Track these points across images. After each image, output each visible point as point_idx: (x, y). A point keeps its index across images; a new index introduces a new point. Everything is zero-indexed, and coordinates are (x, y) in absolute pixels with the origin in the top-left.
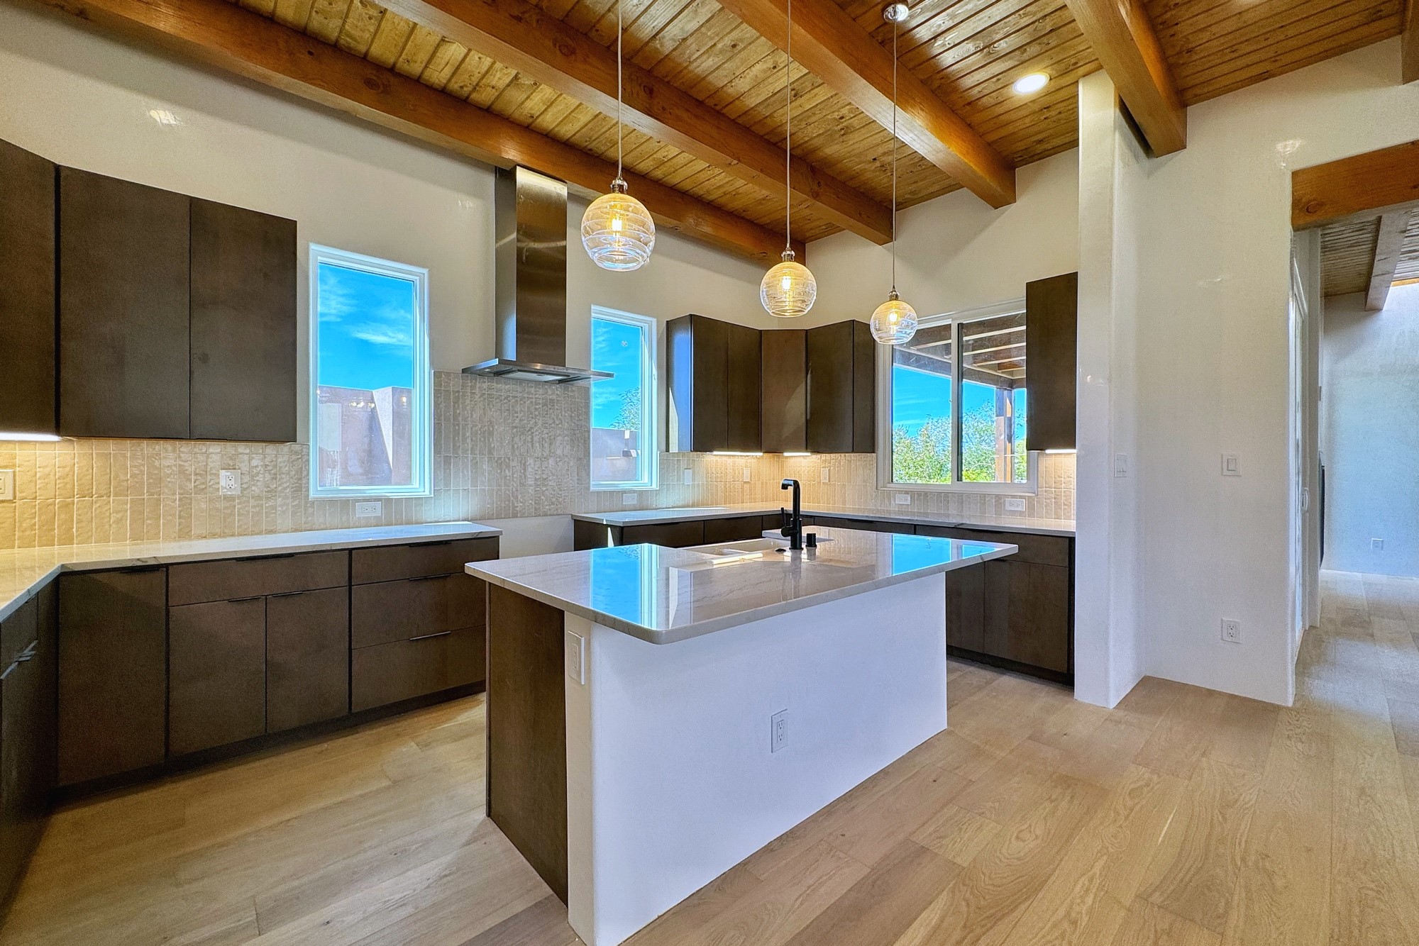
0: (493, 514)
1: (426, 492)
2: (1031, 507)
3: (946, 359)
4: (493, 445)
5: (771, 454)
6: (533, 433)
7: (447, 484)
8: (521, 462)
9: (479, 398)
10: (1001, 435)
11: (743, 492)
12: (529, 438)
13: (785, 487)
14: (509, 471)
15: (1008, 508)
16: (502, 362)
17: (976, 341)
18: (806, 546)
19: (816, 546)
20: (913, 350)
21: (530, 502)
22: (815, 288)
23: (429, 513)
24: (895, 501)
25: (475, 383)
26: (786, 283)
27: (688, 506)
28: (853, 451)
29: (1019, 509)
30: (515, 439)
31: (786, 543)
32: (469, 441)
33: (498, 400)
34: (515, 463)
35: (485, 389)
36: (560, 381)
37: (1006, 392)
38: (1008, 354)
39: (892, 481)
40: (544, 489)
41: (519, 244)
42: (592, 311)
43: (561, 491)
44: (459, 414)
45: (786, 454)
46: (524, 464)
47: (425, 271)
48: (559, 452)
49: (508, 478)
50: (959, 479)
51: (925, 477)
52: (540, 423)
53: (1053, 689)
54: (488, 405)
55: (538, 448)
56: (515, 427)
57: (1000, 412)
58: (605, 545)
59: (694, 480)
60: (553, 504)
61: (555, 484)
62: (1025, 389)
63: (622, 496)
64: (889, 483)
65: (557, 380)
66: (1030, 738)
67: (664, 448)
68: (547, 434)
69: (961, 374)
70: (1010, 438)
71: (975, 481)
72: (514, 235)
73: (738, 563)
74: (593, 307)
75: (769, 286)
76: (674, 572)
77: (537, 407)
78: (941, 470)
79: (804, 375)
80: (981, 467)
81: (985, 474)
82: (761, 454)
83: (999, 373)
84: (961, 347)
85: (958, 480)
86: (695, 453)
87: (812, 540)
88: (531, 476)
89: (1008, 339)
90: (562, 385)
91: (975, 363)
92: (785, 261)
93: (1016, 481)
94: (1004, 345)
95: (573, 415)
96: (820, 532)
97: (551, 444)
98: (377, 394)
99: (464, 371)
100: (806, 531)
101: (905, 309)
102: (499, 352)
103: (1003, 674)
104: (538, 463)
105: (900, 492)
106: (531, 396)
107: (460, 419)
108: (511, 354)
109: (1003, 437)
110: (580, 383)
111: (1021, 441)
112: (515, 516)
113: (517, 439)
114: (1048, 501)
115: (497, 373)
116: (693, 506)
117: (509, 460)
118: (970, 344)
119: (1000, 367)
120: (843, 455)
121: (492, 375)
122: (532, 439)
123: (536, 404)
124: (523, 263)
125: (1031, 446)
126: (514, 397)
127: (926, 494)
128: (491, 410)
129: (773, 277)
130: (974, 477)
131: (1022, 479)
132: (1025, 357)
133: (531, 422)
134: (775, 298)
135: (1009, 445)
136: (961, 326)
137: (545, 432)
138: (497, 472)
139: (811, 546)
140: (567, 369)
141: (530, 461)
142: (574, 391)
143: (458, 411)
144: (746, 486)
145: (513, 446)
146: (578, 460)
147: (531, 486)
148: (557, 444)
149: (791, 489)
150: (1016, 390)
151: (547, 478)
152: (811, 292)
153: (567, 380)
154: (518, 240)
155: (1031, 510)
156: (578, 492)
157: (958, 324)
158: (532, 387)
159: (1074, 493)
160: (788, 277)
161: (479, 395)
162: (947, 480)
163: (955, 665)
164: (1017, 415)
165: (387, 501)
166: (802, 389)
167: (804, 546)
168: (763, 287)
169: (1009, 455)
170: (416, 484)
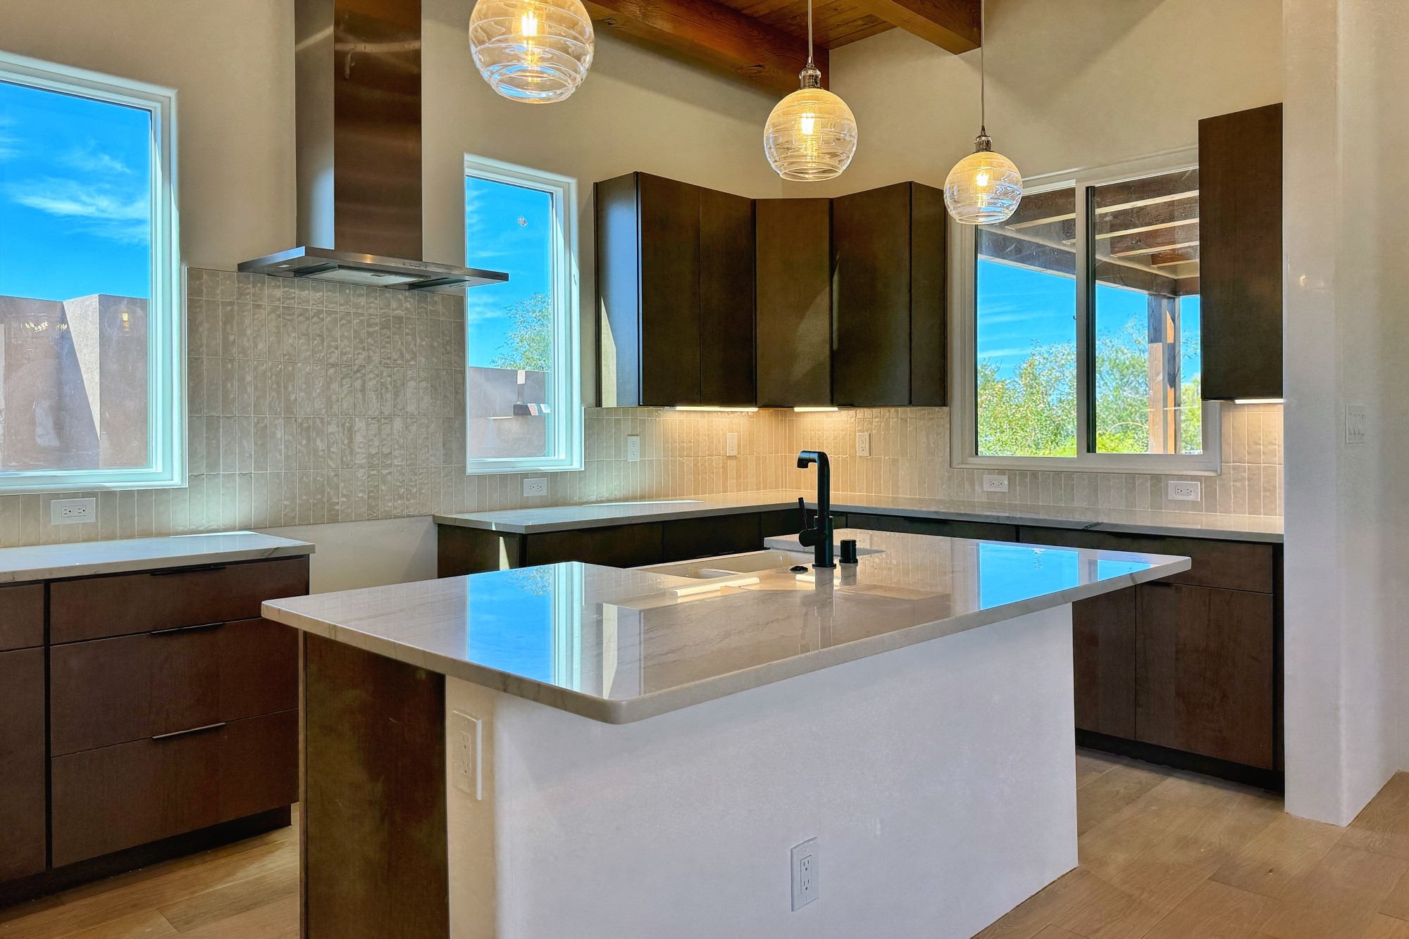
0: (294, 517)
1: (177, 479)
2: (1210, 493)
3: (1065, 246)
4: (293, 397)
5: (771, 410)
6: (364, 375)
7: (213, 465)
8: (343, 425)
9: (269, 314)
10: (1158, 374)
11: (725, 473)
12: (358, 384)
13: (803, 463)
14: (322, 440)
15: (1172, 496)
16: (311, 251)
17: (1116, 215)
18: (840, 561)
19: (856, 561)
20: (1010, 232)
21: (361, 495)
22: (855, 133)
23: (185, 515)
24: (981, 484)
25: (262, 289)
26: (807, 125)
27: (634, 499)
28: (911, 403)
29: (1192, 497)
30: (333, 386)
31: (807, 558)
32: (250, 389)
33: (301, 319)
34: (332, 428)
35: (279, 299)
36: (412, 286)
37: (1165, 302)
38: (1169, 235)
39: (977, 454)
40: (385, 472)
41: (340, 47)
42: (466, 163)
43: (415, 474)
44: (234, 341)
45: (797, 409)
46: (350, 429)
47: (171, 93)
48: (411, 408)
49: (321, 454)
50: (1091, 447)
51: (1029, 446)
52: (376, 359)
53: (1250, 798)
54: (285, 326)
55: (374, 401)
56: (333, 365)
57: (1156, 335)
58: (495, 566)
59: (642, 454)
60: (401, 497)
61: (404, 463)
62: (1198, 297)
63: (522, 484)
64: (972, 456)
65: (405, 284)
66: (1211, 879)
67: (591, 398)
68: (390, 376)
69: (1093, 273)
70: (1173, 380)
71: (1114, 452)
72: (330, 31)
73: (719, 594)
74: (468, 158)
75: (778, 130)
76: (610, 611)
77: (371, 330)
78: (1056, 435)
79: (826, 275)
80: (1125, 429)
81: (1131, 441)
82: (755, 409)
83: (1153, 270)
84: (1092, 226)
85: (1088, 451)
86: (646, 409)
87: (849, 552)
88: (363, 451)
89: (1170, 213)
90: (416, 292)
91: (1113, 252)
92: (805, 87)
93: (1183, 452)
94: (1163, 222)
95: (435, 344)
96: (862, 538)
97: (396, 395)
98: (72, 307)
99: (242, 267)
100: (840, 536)
101: (1001, 166)
102: (303, 234)
103: (1169, 775)
104: (374, 428)
105: (991, 471)
106: (359, 311)
107: (235, 350)
108: (325, 236)
109: (1161, 377)
110: (447, 289)
111: (1191, 384)
112: (334, 520)
113: (335, 386)
114: (1238, 484)
115: (301, 271)
116: (642, 498)
117: (322, 422)
118: (1106, 222)
119: (1155, 259)
120: (893, 410)
121: (292, 274)
122: (363, 385)
123: (370, 325)
124: (345, 79)
125: (1210, 391)
126: (329, 313)
127: (1034, 474)
128: (289, 335)
129: (786, 114)
130: (1113, 445)
131: (1192, 449)
132: (1197, 243)
133: (361, 357)
134: (788, 149)
135: (1171, 392)
136: (1090, 191)
137: (385, 374)
138: (300, 444)
139: (849, 562)
140: (426, 264)
141: (360, 424)
142: (436, 303)
143: (232, 338)
144: (731, 463)
145: (329, 398)
146: (444, 422)
147: (361, 466)
148: (408, 395)
149: (814, 468)
150: (1181, 297)
151: (391, 453)
152: (848, 138)
153: (424, 284)
154: (337, 39)
155: (1211, 500)
156: (446, 476)
157: (1087, 188)
158: (362, 295)
159: (1280, 470)
160: (810, 115)
161: (268, 309)
162: (1068, 448)
163: (1088, 761)
164: (1182, 340)
165: (106, 497)
166: (823, 300)
167: (836, 561)
168: (768, 130)
169: (1171, 408)
170: (157, 466)
